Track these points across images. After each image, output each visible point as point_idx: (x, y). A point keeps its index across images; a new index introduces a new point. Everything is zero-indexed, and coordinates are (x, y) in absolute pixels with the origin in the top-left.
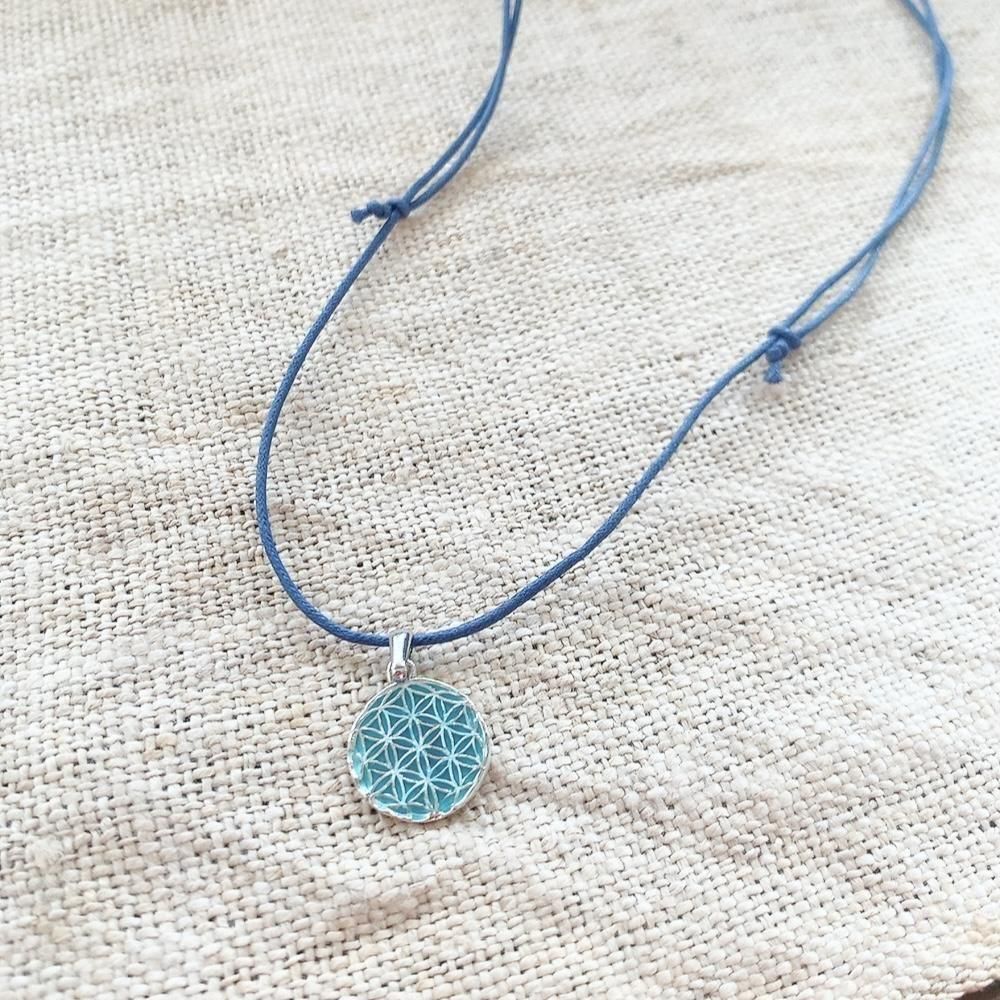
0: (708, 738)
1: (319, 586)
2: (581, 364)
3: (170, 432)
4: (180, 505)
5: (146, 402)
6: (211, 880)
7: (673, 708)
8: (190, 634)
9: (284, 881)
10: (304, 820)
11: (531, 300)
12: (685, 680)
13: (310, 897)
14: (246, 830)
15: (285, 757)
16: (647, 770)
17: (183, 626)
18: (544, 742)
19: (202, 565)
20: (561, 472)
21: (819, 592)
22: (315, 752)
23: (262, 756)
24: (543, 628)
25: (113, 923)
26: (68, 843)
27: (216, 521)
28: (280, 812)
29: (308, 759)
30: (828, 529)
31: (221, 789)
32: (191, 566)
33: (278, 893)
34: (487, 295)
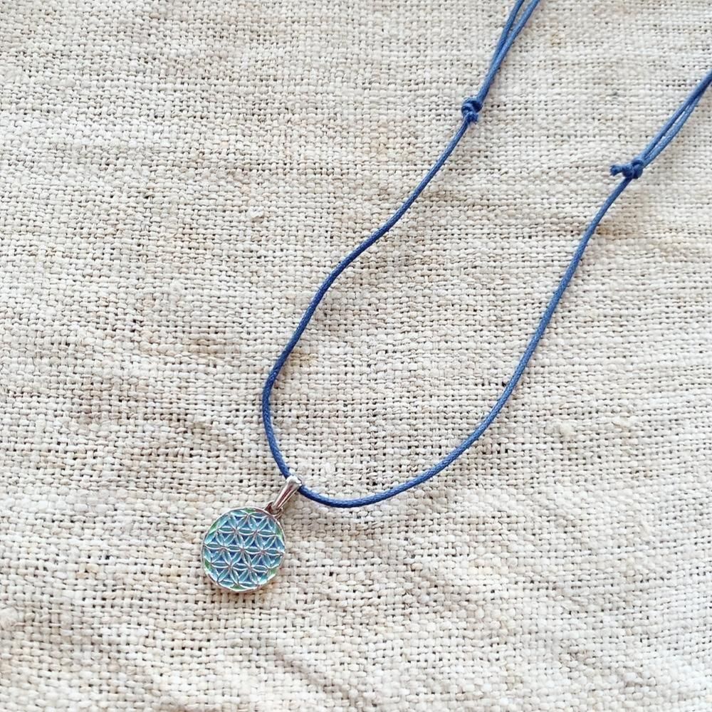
0: (414, 671)
1: (211, 489)
2: (435, 371)
3: (149, 346)
4: (141, 404)
5: (139, 318)
6: (96, 662)
7: (401, 643)
8: (124, 499)
9: (137, 677)
10: (158, 642)
11: (420, 307)
12: (415, 627)
13: (148, 691)
14: (124, 638)
15: (158, 599)
16: (370, 679)
17: (122, 491)
18: (313, 640)
19: (144, 452)
20: (391, 451)
21: (527, 591)
22: (177, 601)
23: (146, 595)
24: (341, 563)
25: (35, 672)
26: (21, 615)
27: (160, 422)
28: (146, 633)
29: (171, 604)
30: (553, 547)
31: (116, 608)
32: (136, 451)
33: (131, 683)
34: (389, 294)
